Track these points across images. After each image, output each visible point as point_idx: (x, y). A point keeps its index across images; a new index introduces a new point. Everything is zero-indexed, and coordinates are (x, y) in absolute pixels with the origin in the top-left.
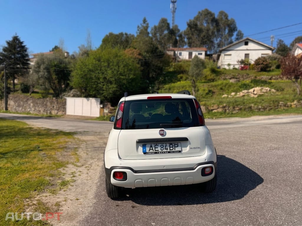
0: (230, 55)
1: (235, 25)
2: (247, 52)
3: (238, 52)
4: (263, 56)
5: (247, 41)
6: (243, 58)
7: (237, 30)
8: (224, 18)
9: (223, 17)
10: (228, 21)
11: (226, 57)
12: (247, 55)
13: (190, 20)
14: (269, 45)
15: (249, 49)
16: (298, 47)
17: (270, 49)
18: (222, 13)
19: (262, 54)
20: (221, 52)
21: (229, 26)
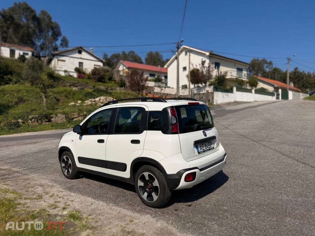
0: (64, 61)
1: (59, 30)
2: (81, 61)
3: (72, 59)
4: (96, 67)
5: (80, 49)
6: (78, 66)
7: (61, 36)
8: (47, 19)
9: (45, 17)
10: (52, 23)
11: (60, 63)
12: (81, 64)
13: (3, 10)
14: (100, 57)
15: (82, 57)
16: (121, 63)
17: (101, 61)
18: (44, 13)
19: (95, 65)
20: (54, 56)
21: (52, 28)
